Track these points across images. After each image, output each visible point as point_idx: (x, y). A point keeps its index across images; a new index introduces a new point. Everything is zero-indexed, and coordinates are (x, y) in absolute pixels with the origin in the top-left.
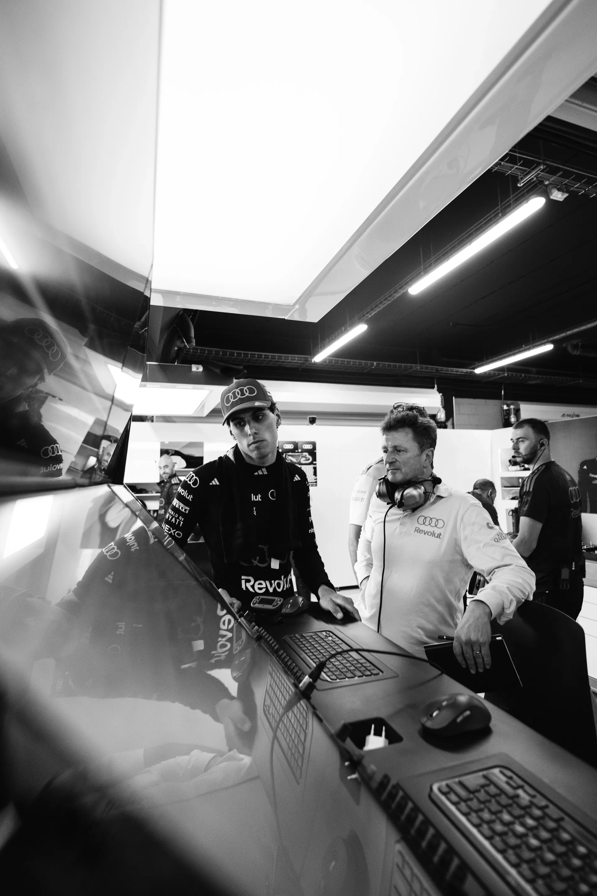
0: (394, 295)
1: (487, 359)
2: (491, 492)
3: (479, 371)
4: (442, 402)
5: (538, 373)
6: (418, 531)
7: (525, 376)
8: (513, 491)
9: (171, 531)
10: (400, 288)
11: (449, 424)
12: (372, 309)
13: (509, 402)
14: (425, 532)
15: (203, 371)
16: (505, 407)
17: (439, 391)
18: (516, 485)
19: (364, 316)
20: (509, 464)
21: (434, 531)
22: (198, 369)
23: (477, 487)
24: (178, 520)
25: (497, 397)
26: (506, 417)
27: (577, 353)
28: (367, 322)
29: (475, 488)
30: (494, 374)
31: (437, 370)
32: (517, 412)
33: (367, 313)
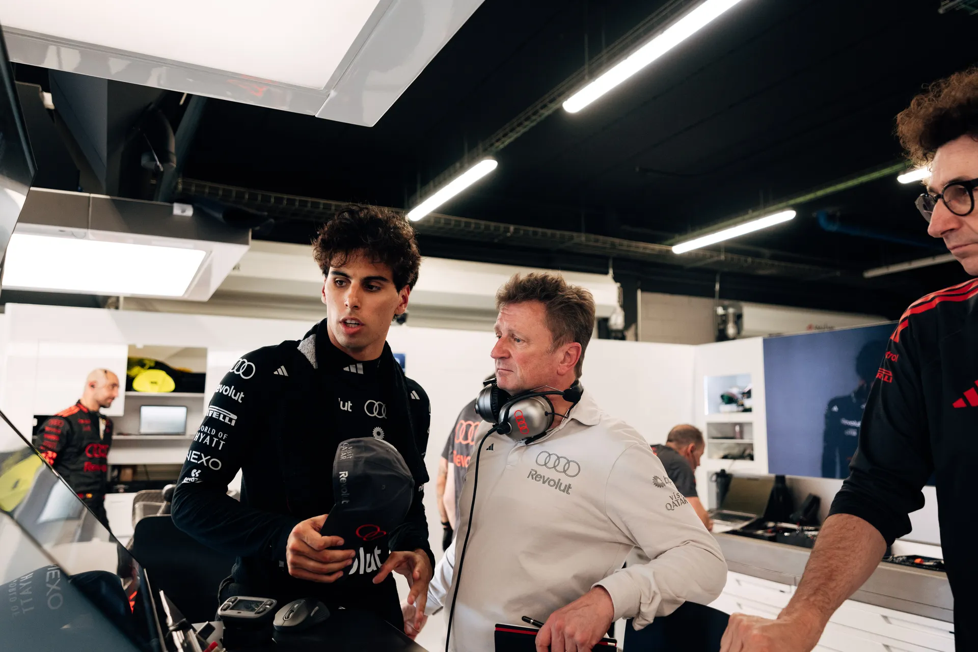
0: (542, 111)
1: (693, 230)
2: (693, 447)
3: (681, 248)
4: (619, 298)
5: (774, 257)
6: (534, 476)
7: (753, 262)
8: (725, 446)
9: (202, 459)
10: (552, 101)
11: (630, 333)
12: (505, 135)
13: (726, 302)
14: (545, 479)
15: (194, 214)
16: (720, 311)
17: (616, 279)
18: (731, 435)
19: (492, 145)
20: (720, 400)
21: (559, 480)
22: (183, 211)
23: (672, 437)
24: (216, 439)
25: (707, 293)
26: (721, 327)
27: (833, 228)
28: (498, 156)
29: (669, 440)
30: (704, 256)
31: (613, 245)
32: (739, 317)
33: (497, 141)
